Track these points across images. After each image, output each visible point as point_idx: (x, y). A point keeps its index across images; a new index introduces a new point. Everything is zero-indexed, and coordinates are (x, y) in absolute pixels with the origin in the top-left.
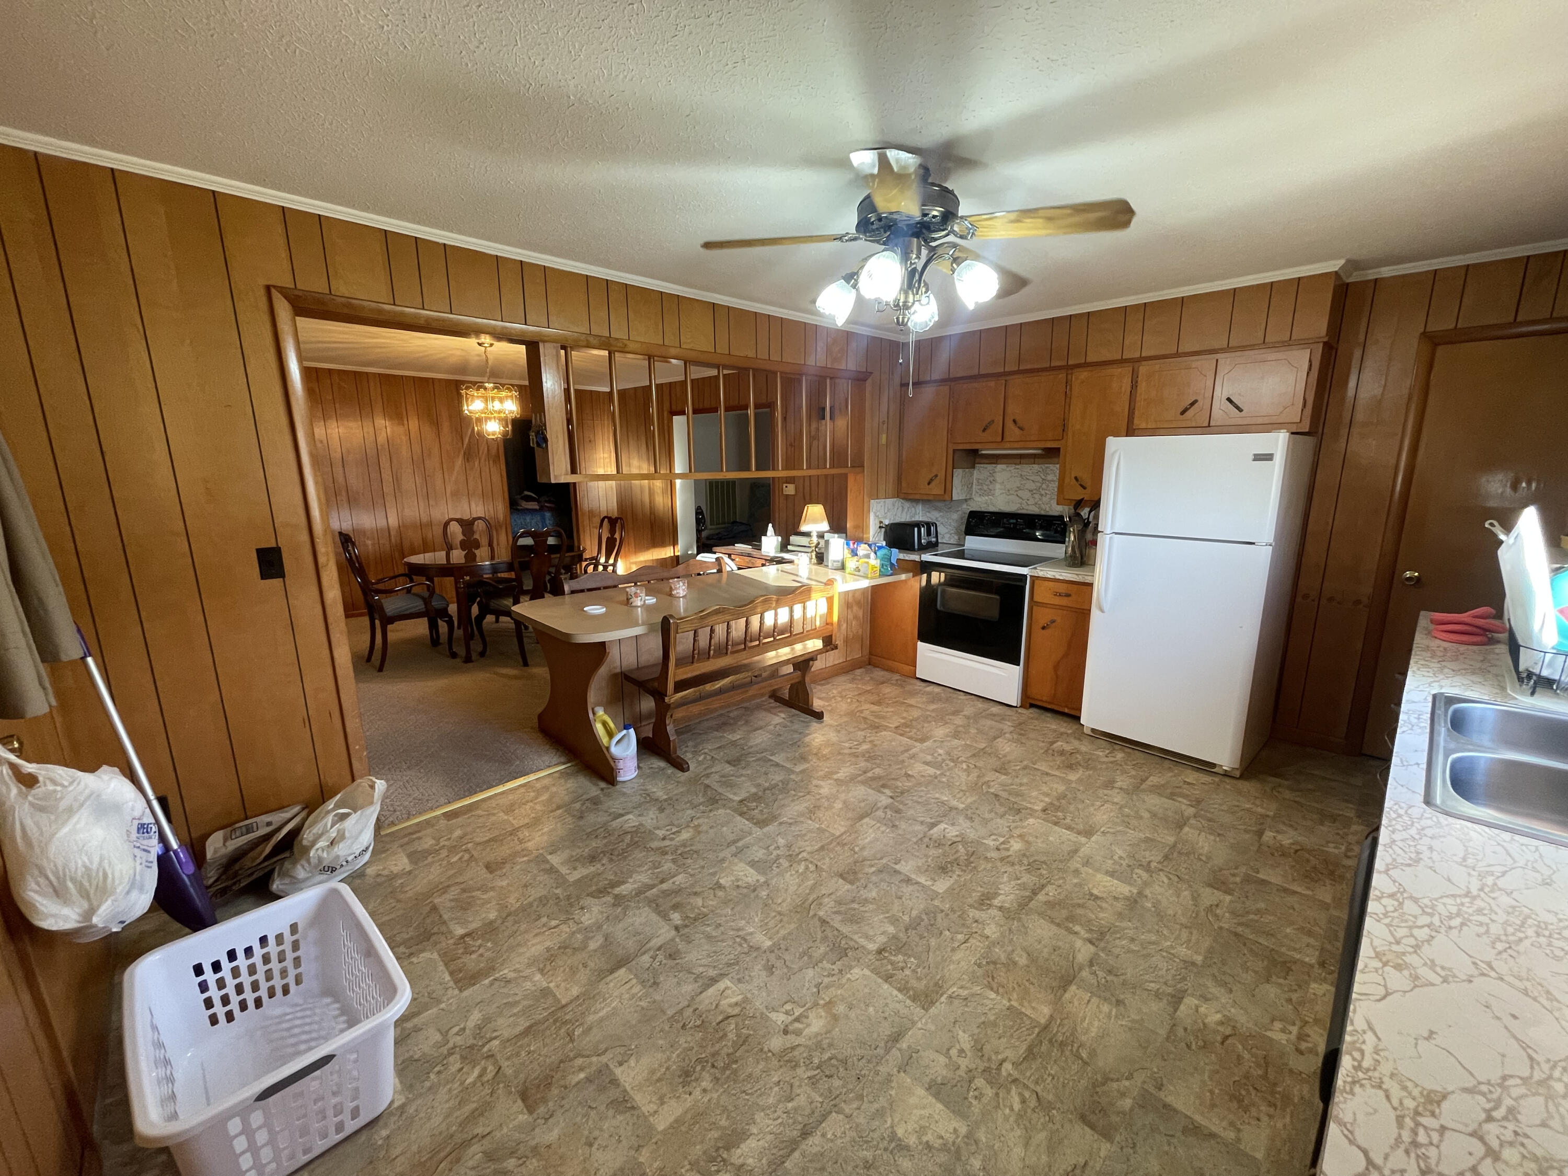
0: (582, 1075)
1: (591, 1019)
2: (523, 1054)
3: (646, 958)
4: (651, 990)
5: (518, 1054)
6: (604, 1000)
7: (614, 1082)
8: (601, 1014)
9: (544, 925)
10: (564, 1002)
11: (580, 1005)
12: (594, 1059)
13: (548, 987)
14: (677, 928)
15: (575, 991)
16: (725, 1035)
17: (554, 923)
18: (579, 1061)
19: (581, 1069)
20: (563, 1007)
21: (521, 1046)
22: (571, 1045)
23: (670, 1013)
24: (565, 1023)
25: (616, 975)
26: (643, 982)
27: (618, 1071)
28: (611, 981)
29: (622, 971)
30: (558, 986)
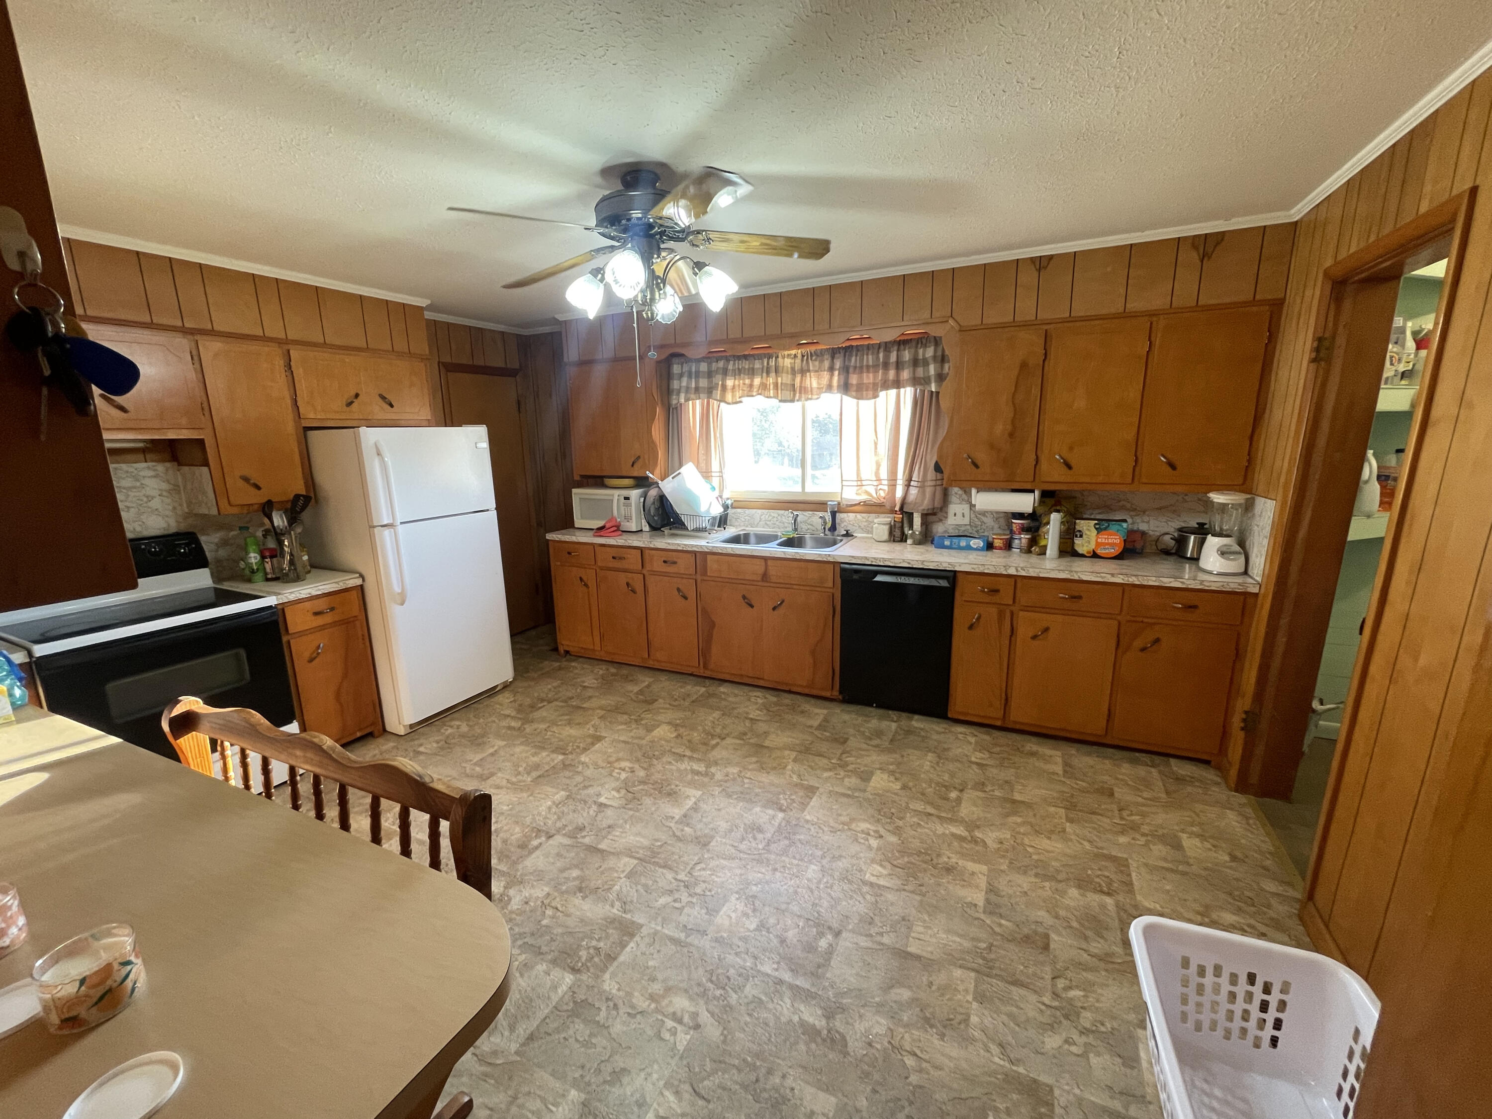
0: (1003, 922)
1: (967, 944)
2: (1030, 971)
3: (886, 940)
4: (911, 919)
5: (1035, 974)
6: (946, 945)
7: (988, 901)
8: (958, 939)
9: (921, 1071)
10: (973, 974)
11: (964, 959)
12: (988, 922)
13: (975, 999)
14: (838, 934)
15: (958, 973)
16: (908, 862)
17: (910, 1061)
18: (997, 929)
19: (1000, 925)
20: (977, 971)
21: (1028, 977)
22: (995, 943)
23: (918, 898)
24: (984, 959)
25: (919, 952)
26: (910, 928)
27: (981, 903)
28: (927, 952)
29: (912, 949)
30: (966, 991)
